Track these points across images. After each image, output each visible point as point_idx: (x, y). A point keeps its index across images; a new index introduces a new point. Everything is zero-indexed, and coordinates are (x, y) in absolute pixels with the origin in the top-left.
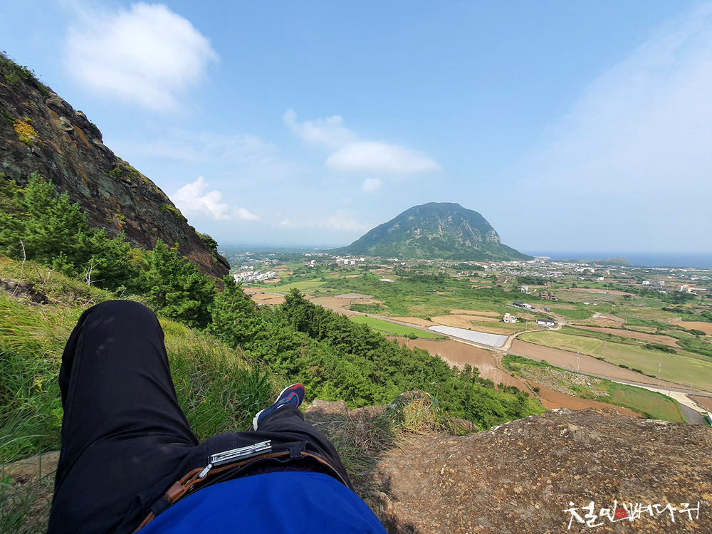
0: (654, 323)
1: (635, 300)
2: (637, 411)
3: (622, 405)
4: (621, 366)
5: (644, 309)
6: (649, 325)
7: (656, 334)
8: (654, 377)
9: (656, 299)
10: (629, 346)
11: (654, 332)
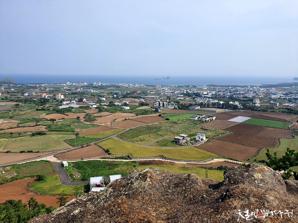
0: (34, 120)
1: (22, 106)
2: (33, 177)
3: (25, 177)
4: (21, 152)
5: (28, 112)
6: (31, 121)
7: (36, 125)
8: (38, 152)
9: (33, 105)
10: (23, 138)
11: (34, 125)
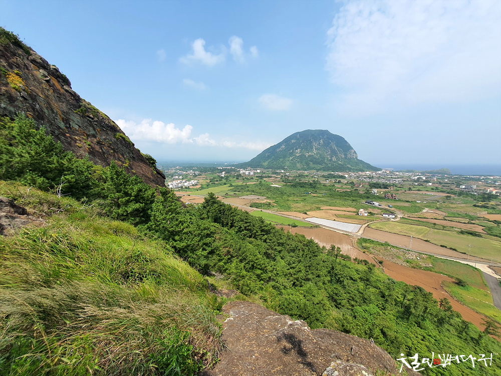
0: (467, 216)
1: (454, 199)
2: (452, 277)
3: (441, 273)
4: (441, 246)
5: (461, 206)
6: (463, 217)
7: (468, 223)
8: (465, 253)
9: (470, 199)
10: (448, 232)
11: (467, 222)
